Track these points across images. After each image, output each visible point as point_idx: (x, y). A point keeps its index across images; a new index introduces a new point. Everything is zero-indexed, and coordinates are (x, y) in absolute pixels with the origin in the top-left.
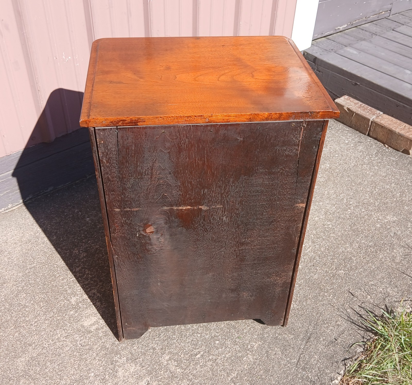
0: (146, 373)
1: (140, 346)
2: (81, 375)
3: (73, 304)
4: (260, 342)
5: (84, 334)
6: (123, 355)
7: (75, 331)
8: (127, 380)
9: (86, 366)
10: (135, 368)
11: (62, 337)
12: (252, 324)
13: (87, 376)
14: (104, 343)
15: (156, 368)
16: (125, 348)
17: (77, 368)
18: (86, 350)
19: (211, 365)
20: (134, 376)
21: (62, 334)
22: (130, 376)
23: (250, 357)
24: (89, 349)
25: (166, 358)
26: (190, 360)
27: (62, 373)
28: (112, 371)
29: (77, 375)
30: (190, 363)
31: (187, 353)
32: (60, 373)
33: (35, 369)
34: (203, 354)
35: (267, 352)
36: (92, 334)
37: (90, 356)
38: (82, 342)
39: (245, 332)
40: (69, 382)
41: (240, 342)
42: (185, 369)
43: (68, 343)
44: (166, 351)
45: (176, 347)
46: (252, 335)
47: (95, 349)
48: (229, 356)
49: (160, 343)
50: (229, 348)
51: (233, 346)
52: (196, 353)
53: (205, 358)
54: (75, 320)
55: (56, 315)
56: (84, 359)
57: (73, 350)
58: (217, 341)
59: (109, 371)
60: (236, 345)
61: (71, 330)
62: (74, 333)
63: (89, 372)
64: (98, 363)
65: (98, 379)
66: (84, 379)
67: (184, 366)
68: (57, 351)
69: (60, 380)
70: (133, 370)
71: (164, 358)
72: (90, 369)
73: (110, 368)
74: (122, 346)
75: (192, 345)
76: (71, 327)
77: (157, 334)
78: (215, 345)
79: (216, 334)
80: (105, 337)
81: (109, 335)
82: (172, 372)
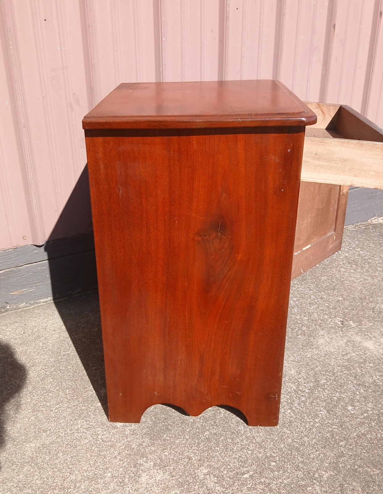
0: (176, 485)
1: (173, 452)
2: (96, 473)
3: (102, 395)
4: (332, 473)
5: (108, 429)
6: (151, 459)
7: (99, 424)
8: (150, 489)
9: (104, 463)
10: (162, 477)
11: (82, 428)
12: (322, 450)
13: (102, 475)
14: (130, 442)
15: (190, 481)
16: (154, 452)
17: (93, 464)
18: (106, 447)
19: (263, 489)
20: (160, 486)
21: (83, 425)
22: (154, 484)
23: (317, 488)
24: (111, 446)
25: (203, 471)
26: (235, 479)
27: (74, 467)
28: (133, 475)
29: (91, 472)
30: (235, 482)
31: (232, 470)
32: (72, 467)
33: (44, 457)
34: (253, 475)
35: (341, 485)
36: (117, 430)
37: (110, 454)
38: (104, 437)
39: (311, 457)
40: (80, 479)
41: (303, 469)
42: (227, 488)
43: (87, 435)
44: (205, 464)
45: (218, 461)
46: (322, 462)
47: (118, 447)
48: (288, 482)
49: (198, 453)
50: (288, 473)
51: (294, 471)
52: (244, 472)
53: (255, 480)
54: (101, 412)
55: (81, 405)
56: (103, 456)
57: (91, 444)
58: (272, 462)
59: (130, 474)
60: (299, 471)
61: (95, 423)
62: (97, 426)
63: (106, 471)
64: (118, 463)
65: (115, 480)
66: (98, 478)
67: (226, 484)
68: (74, 443)
69: (70, 474)
70: (160, 479)
71: (201, 471)
72: (107, 468)
73: (132, 471)
74: (150, 449)
75: (240, 462)
76: (95, 419)
77: (195, 442)
78: (270, 467)
79: (273, 454)
80: (131, 436)
81: (137, 434)
82: (209, 489)
